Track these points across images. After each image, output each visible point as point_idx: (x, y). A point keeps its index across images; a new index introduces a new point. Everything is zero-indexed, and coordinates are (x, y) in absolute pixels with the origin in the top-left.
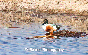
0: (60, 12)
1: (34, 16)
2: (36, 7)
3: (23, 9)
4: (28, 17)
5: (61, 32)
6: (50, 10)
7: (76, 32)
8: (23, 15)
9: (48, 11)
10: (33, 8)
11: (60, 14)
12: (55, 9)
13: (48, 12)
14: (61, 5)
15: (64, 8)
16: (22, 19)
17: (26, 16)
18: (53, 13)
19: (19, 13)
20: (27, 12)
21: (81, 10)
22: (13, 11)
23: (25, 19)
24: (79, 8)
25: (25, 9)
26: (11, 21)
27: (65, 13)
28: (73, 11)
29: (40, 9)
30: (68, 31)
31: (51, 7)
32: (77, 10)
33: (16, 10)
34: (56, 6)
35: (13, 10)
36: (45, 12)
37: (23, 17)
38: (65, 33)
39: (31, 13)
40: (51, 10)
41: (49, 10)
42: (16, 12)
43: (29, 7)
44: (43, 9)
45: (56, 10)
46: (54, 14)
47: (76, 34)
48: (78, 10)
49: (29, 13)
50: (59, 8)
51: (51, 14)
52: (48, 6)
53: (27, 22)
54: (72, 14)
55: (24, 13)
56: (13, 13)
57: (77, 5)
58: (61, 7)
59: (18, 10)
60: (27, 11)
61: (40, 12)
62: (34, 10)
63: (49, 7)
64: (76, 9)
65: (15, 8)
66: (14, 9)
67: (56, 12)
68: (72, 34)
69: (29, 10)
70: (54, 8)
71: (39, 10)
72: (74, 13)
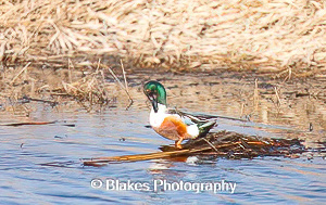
0: (207, 67)
1: (112, 80)
2: (120, 45)
3: (70, 55)
4: (90, 85)
5: (212, 139)
6: (172, 59)
7: (266, 140)
8: (70, 76)
9: (162, 60)
10: (107, 49)
11: (209, 73)
12: (189, 53)
13: (163, 65)
14: (214, 41)
15: (224, 51)
16: (69, 92)
17: (84, 79)
18: (183, 71)
19: (58, 68)
20: (85, 67)
21: (286, 59)
22: (33, 61)
23: (78, 92)
24: (279, 50)
25: (79, 55)
26: (26, 99)
27: (229, 70)
28: (256, 61)
29: (136, 54)
30: (237, 138)
31: (174, 48)
32: (270, 59)
33: (45, 58)
34: (193, 43)
35: (36, 58)
36: (155, 64)
37: (71, 86)
38: (226, 144)
39: (101, 68)
40: (175, 57)
41: (167, 58)
42: (48, 67)
43: (95, 47)
44: (145, 55)
45: (195, 58)
46: (185, 72)
47: (267, 147)
48: (275, 57)
49: (94, 68)
50: (207, 51)
51: (175, 74)
52: (164, 44)
53: (87, 104)
54: (254, 71)
55: (76, 68)
56: (36, 71)
57: (271, 41)
58: (212, 48)
59: (51, 58)
60: (87, 63)
61: (135, 65)
62: (113, 60)
63: (168, 46)
64: (268, 54)
65: (43, 51)
66: (40, 54)
67: (195, 64)
68: (252, 146)
69: (94, 58)
70: (184, 51)
71: (131, 60)
72: (262, 68)
